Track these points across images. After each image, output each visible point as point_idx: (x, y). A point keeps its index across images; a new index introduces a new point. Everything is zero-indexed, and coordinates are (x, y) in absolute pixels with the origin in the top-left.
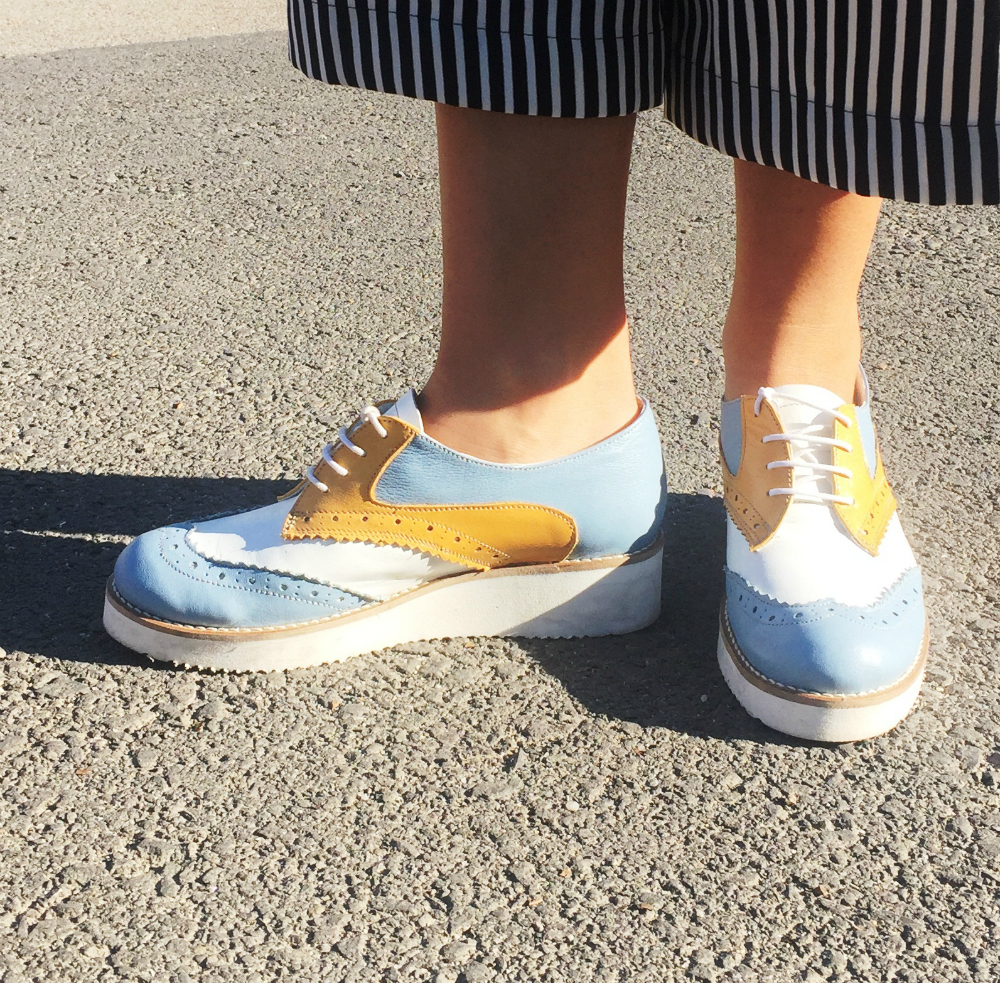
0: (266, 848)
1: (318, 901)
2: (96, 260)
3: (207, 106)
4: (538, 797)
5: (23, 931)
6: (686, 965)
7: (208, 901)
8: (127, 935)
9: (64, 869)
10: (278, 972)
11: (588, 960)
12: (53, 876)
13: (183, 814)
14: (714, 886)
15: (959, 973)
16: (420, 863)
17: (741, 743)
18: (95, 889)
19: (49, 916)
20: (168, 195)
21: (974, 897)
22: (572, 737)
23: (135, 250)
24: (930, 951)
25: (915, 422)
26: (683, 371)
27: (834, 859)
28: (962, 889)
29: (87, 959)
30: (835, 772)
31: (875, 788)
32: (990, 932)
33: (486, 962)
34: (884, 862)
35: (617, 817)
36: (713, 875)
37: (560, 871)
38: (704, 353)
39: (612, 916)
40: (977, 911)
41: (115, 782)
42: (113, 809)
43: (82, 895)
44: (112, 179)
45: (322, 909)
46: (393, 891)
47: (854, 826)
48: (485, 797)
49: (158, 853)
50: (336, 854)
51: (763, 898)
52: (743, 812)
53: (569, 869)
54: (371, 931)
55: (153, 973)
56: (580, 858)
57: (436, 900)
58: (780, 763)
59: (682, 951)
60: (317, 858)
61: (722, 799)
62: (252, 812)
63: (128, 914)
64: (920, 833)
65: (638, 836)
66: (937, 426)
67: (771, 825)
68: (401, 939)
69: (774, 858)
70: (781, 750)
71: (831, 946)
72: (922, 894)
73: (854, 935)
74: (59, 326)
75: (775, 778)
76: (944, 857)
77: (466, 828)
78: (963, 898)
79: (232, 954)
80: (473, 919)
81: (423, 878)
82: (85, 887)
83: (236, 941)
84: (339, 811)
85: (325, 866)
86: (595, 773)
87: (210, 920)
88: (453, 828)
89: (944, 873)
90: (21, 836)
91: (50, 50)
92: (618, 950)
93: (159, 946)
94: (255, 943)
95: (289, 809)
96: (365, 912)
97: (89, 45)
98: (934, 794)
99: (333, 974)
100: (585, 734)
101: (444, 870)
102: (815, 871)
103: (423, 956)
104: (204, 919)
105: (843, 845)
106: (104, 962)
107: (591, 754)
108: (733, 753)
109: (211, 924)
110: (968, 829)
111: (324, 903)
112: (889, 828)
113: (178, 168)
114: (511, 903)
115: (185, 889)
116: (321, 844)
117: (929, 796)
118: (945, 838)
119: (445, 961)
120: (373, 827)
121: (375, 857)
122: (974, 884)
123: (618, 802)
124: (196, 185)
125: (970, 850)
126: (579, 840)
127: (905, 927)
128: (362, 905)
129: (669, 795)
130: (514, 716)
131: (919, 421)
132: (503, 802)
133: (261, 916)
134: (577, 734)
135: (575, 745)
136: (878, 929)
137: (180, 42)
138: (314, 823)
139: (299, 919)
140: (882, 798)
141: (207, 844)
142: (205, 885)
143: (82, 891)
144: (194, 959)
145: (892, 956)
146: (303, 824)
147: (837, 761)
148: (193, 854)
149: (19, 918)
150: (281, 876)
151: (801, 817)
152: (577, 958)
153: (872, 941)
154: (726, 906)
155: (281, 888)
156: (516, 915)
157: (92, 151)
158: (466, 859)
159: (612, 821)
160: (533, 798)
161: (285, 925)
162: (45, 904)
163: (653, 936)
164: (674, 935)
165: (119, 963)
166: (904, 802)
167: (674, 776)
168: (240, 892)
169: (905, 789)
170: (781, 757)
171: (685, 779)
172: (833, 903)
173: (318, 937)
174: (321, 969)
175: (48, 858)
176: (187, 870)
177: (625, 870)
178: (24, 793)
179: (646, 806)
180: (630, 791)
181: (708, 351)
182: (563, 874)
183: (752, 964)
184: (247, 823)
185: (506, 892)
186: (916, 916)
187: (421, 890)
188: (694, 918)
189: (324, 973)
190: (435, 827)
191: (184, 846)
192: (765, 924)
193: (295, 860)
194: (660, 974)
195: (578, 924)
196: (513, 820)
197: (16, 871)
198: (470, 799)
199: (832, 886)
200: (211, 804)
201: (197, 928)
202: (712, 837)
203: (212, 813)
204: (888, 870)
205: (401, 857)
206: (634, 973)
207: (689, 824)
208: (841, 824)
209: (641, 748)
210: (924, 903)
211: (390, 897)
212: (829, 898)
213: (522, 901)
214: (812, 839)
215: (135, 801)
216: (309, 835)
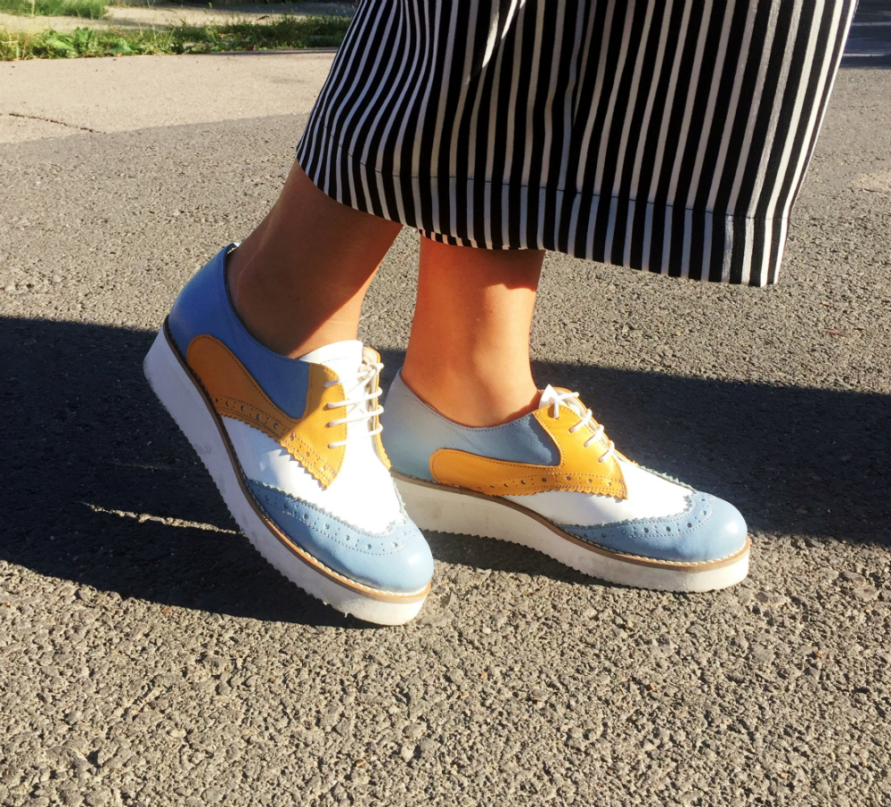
0: (287, 661)
1: (322, 697)
2: (167, 267)
3: (237, 165)
4: (464, 625)
5: (129, 719)
6: (564, 739)
7: (250, 698)
8: (197, 722)
9: (155, 677)
10: (297, 746)
11: (500, 736)
12: (148, 682)
13: (232, 638)
14: (581, 684)
15: (743, 742)
16: (388, 670)
17: (596, 587)
18: (176, 690)
19: (146, 709)
20: (213, 224)
21: (751, 690)
22: (485, 584)
23: (193, 260)
24: (724, 727)
25: (700, 371)
26: (549, 337)
27: (658, 665)
28: (743, 685)
29: (172, 739)
30: (657, 606)
31: (683, 617)
32: (762, 714)
33: (433, 737)
34: (691, 667)
35: (516, 638)
36: (580, 676)
37: (480, 675)
38: (562, 326)
39: (515, 705)
40: (753, 699)
41: (187, 617)
42: (186, 636)
43: (167, 694)
44: (177, 213)
45: (325, 702)
46: (371, 689)
47: (671, 643)
48: (429, 625)
49: (216, 665)
50: (333, 665)
51: (613, 693)
52: (598, 634)
53: (486, 674)
54: (357, 717)
55: (215, 748)
56: (493, 666)
57: (400, 696)
58: (621, 601)
59: (562, 729)
60: (321, 667)
61: (584, 625)
62: (277, 637)
63: (198, 707)
64: (714, 647)
65: (530, 651)
66: (714, 373)
67: (616, 642)
68: (377, 723)
69: (619, 665)
70: (621, 592)
71: (659, 725)
72: (717, 688)
73: (674, 717)
74: (145, 311)
75: (618, 611)
76: (730, 663)
77: (418, 647)
78: (744, 691)
79: (267, 734)
80: (424, 708)
81: (390, 680)
82: (169, 689)
83: (270, 726)
84: (334, 635)
85: (326, 673)
86: (501, 608)
87: (252, 710)
88: (409, 646)
89: (731, 674)
90: (127, 655)
91: (134, 128)
92: (520, 728)
93: (218, 729)
94: (281, 726)
95: (302, 634)
96: (353, 704)
97: (160, 125)
98: (722, 621)
99: (333, 747)
100: (493, 581)
101: (404, 675)
102: (647, 673)
103: (392, 734)
104: (248, 710)
105: (664, 656)
106: (182, 740)
107: (498, 595)
108: (590, 594)
109: (252, 714)
110: (745, 644)
111: (326, 698)
112: (694, 644)
113: (219, 206)
114: (449, 697)
115: (235, 689)
116: (323, 658)
117: (719, 622)
118: (731, 650)
119: (407, 737)
120: (357, 646)
121: (358, 667)
122: (751, 682)
123: (516, 627)
124: (231, 217)
125: (747, 658)
126: (492, 654)
127: (707, 711)
128: (351, 699)
129: (550, 622)
130: (447, 570)
131: (703, 370)
132: (441, 629)
133: (285, 708)
134: (488, 581)
135: (487, 589)
136: (689, 713)
137: (219, 123)
138: (318, 644)
139: (310, 709)
140: (688, 623)
141: (249, 659)
142: (248, 687)
143: (167, 692)
144: (242, 737)
145: (699, 731)
146: (311, 644)
147: (658, 598)
148: (239, 665)
149: (126, 711)
150: (297, 681)
151: (636, 637)
152: (493, 734)
153: (685, 721)
154: (589, 698)
155: (297, 688)
156: (452, 705)
157: (164, 194)
158: (418, 667)
159: (513, 641)
160: (460, 626)
161: (301, 714)
162: (143, 701)
163: (542, 719)
164: (556, 718)
165: (192, 741)
166: (702, 626)
167: (552, 610)
168: (271, 692)
169: (703, 617)
170: (622, 596)
171: (559, 611)
172: (659, 695)
173: (323, 722)
174: (326, 744)
175: (144, 670)
176: (236, 677)
177: (522, 674)
178: (128, 625)
179: (535, 630)
180: (524, 620)
181: (565, 325)
182: (482, 677)
183: (607, 737)
184: (275, 645)
185: (445, 689)
186: (714, 703)
187: (389, 689)
188: (569, 706)
189: (328, 746)
190: (398, 645)
191: (234, 660)
192: (615, 709)
193: (306, 669)
194: (548, 745)
195: (493, 711)
196: (448, 640)
197: (123, 678)
198: (420, 627)
199: (658, 684)
200: (250, 631)
201: (243, 716)
202: (579, 651)
203: (251, 638)
204: (694, 672)
205: (375, 666)
206: (530, 744)
207: (563, 642)
208: (663, 641)
209: (530, 591)
210: (718, 695)
211: (369, 694)
212: (656, 692)
213: (456, 695)
214: (644, 651)
215: (200, 631)
216: (315, 652)
